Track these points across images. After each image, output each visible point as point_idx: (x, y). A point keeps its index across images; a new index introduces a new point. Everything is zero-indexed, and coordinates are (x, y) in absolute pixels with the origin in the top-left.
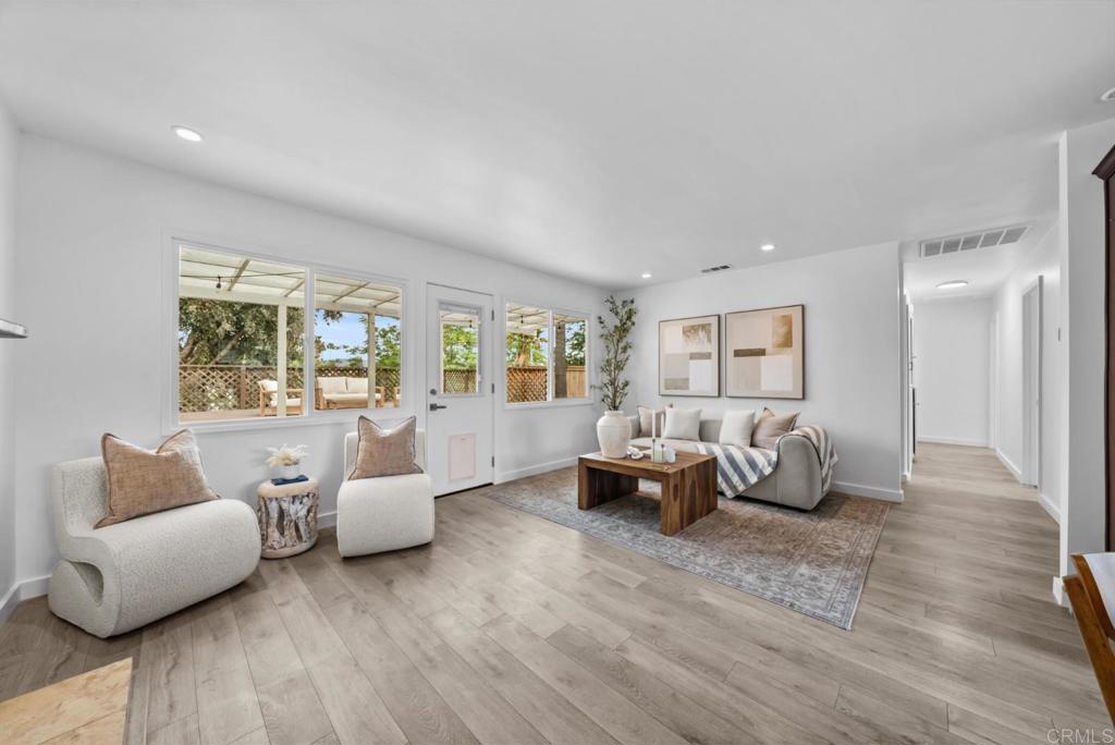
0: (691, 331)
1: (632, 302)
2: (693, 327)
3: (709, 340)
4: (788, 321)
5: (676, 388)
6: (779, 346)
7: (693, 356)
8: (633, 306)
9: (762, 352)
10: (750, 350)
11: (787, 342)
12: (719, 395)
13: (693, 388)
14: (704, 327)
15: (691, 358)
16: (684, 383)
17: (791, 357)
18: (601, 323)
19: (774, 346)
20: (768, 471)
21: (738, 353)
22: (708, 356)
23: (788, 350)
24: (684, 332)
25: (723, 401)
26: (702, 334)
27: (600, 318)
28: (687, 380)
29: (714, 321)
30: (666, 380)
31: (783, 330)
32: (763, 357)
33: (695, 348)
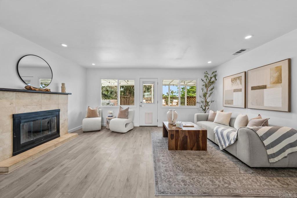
0: (234, 80)
1: (216, 72)
2: (235, 78)
3: (241, 83)
4: (279, 70)
5: (228, 104)
6: (274, 83)
7: (235, 91)
8: (216, 73)
9: (264, 87)
10: (259, 86)
11: (279, 81)
12: (245, 107)
13: (235, 104)
14: (239, 78)
15: (234, 92)
16: (231, 102)
17: (281, 88)
18: (203, 81)
19: (271, 83)
20: (232, 142)
21: (253, 88)
22: (240, 90)
23: (279, 84)
24: (232, 81)
25: (246, 110)
26: (238, 81)
27: (202, 79)
28: (233, 100)
29: (243, 75)
30: (225, 100)
31: (276, 75)
32: (265, 90)
33: (236, 87)
